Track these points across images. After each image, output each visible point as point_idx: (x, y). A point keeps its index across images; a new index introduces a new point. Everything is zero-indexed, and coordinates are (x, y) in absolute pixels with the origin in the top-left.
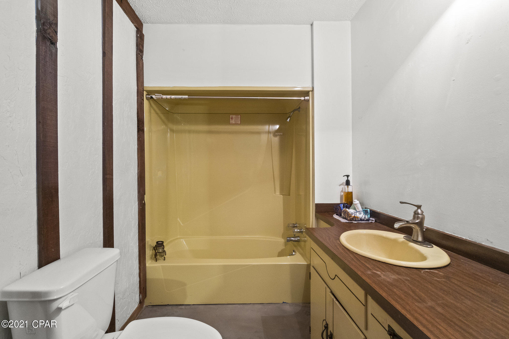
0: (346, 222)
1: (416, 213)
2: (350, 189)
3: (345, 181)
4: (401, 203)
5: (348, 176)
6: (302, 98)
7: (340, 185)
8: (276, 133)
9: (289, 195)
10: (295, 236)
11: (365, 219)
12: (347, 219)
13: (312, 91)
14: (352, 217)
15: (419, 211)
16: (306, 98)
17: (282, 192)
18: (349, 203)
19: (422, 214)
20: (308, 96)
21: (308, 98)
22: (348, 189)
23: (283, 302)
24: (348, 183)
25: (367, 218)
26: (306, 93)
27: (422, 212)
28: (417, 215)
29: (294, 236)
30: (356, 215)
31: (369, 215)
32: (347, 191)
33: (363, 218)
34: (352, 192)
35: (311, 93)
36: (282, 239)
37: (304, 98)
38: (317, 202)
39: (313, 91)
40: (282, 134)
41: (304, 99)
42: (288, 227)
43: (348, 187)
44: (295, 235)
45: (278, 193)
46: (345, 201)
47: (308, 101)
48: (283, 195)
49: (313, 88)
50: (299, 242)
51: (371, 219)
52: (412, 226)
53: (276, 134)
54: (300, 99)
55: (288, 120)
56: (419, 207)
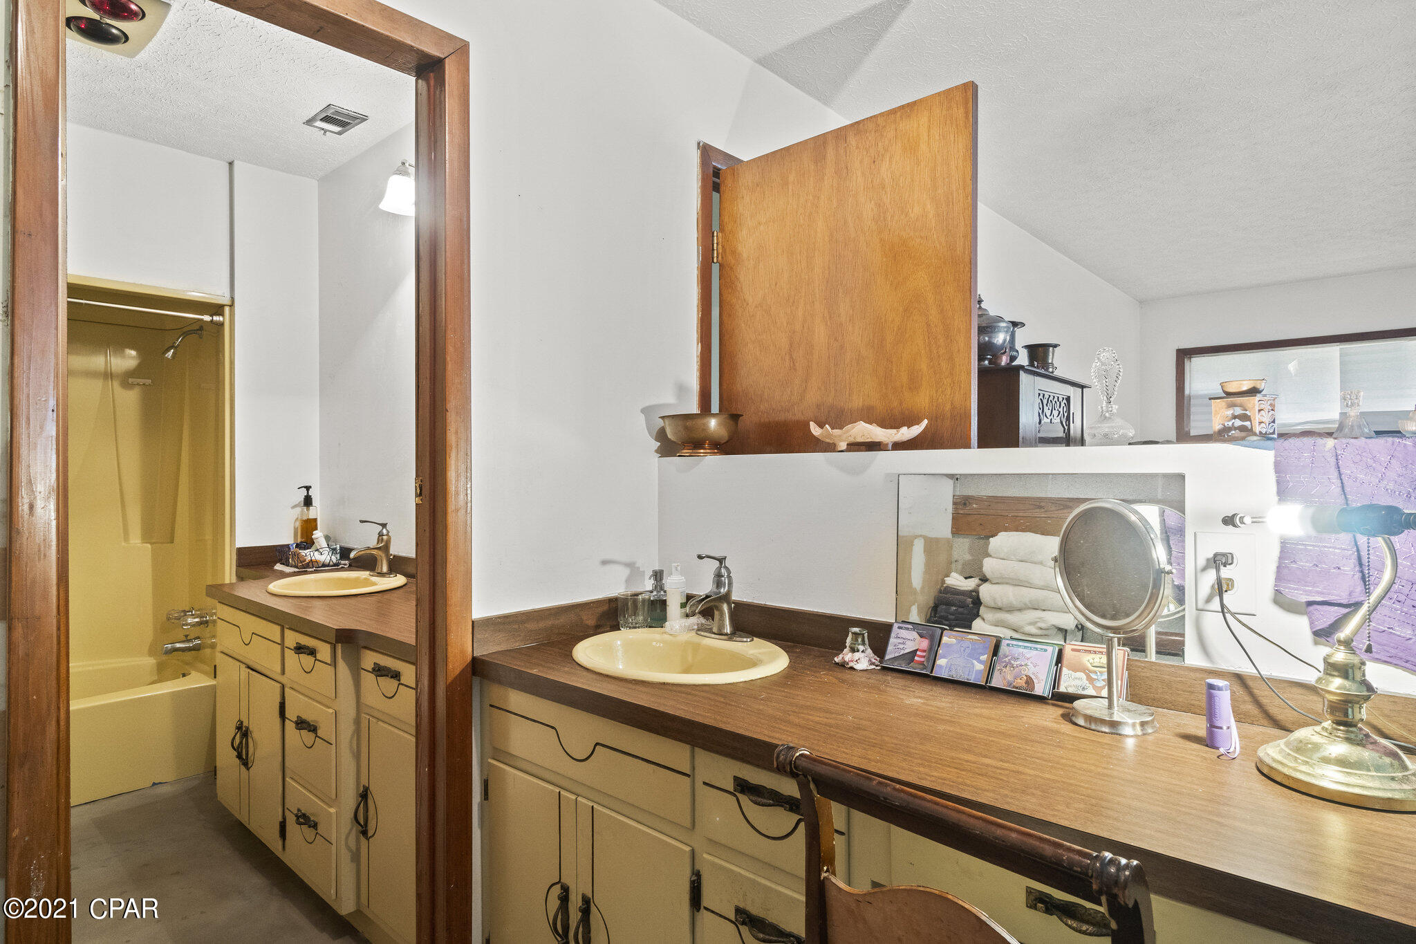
0: (295, 572)
1: (381, 535)
2: (312, 513)
3: (302, 499)
4: (362, 522)
5: (308, 488)
6: (207, 318)
7: (294, 507)
8: (127, 379)
9: (172, 542)
10: (189, 638)
11: (331, 563)
12: (297, 568)
13: (230, 306)
14: (307, 561)
15: (385, 531)
16: (216, 318)
17: (147, 536)
18: (308, 543)
19: (387, 535)
20: (222, 314)
21: (221, 319)
22: (308, 514)
23: (154, 784)
24: (308, 501)
25: (335, 561)
26: (217, 309)
27: (388, 532)
28: (380, 538)
29: (185, 639)
30: (313, 558)
31: (338, 556)
32: (305, 518)
33: (327, 561)
34: (315, 520)
35: (227, 310)
36: (148, 658)
37: (211, 318)
38: (240, 543)
39: (232, 305)
40: (148, 382)
41: (212, 321)
42: (168, 619)
43: (308, 510)
44: (186, 636)
45: (136, 539)
46: (302, 537)
47: (222, 324)
48: (151, 543)
49: (233, 299)
50: (199, 650)
51: (343, 562)
52: (374, 552)
53: (130, 380)
54: (202, 320)
55: (170, 354)
56: (384, 525)
